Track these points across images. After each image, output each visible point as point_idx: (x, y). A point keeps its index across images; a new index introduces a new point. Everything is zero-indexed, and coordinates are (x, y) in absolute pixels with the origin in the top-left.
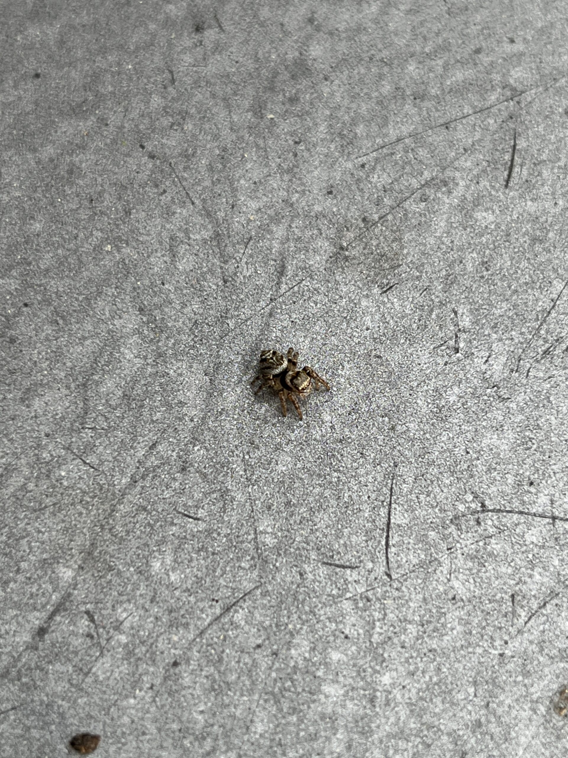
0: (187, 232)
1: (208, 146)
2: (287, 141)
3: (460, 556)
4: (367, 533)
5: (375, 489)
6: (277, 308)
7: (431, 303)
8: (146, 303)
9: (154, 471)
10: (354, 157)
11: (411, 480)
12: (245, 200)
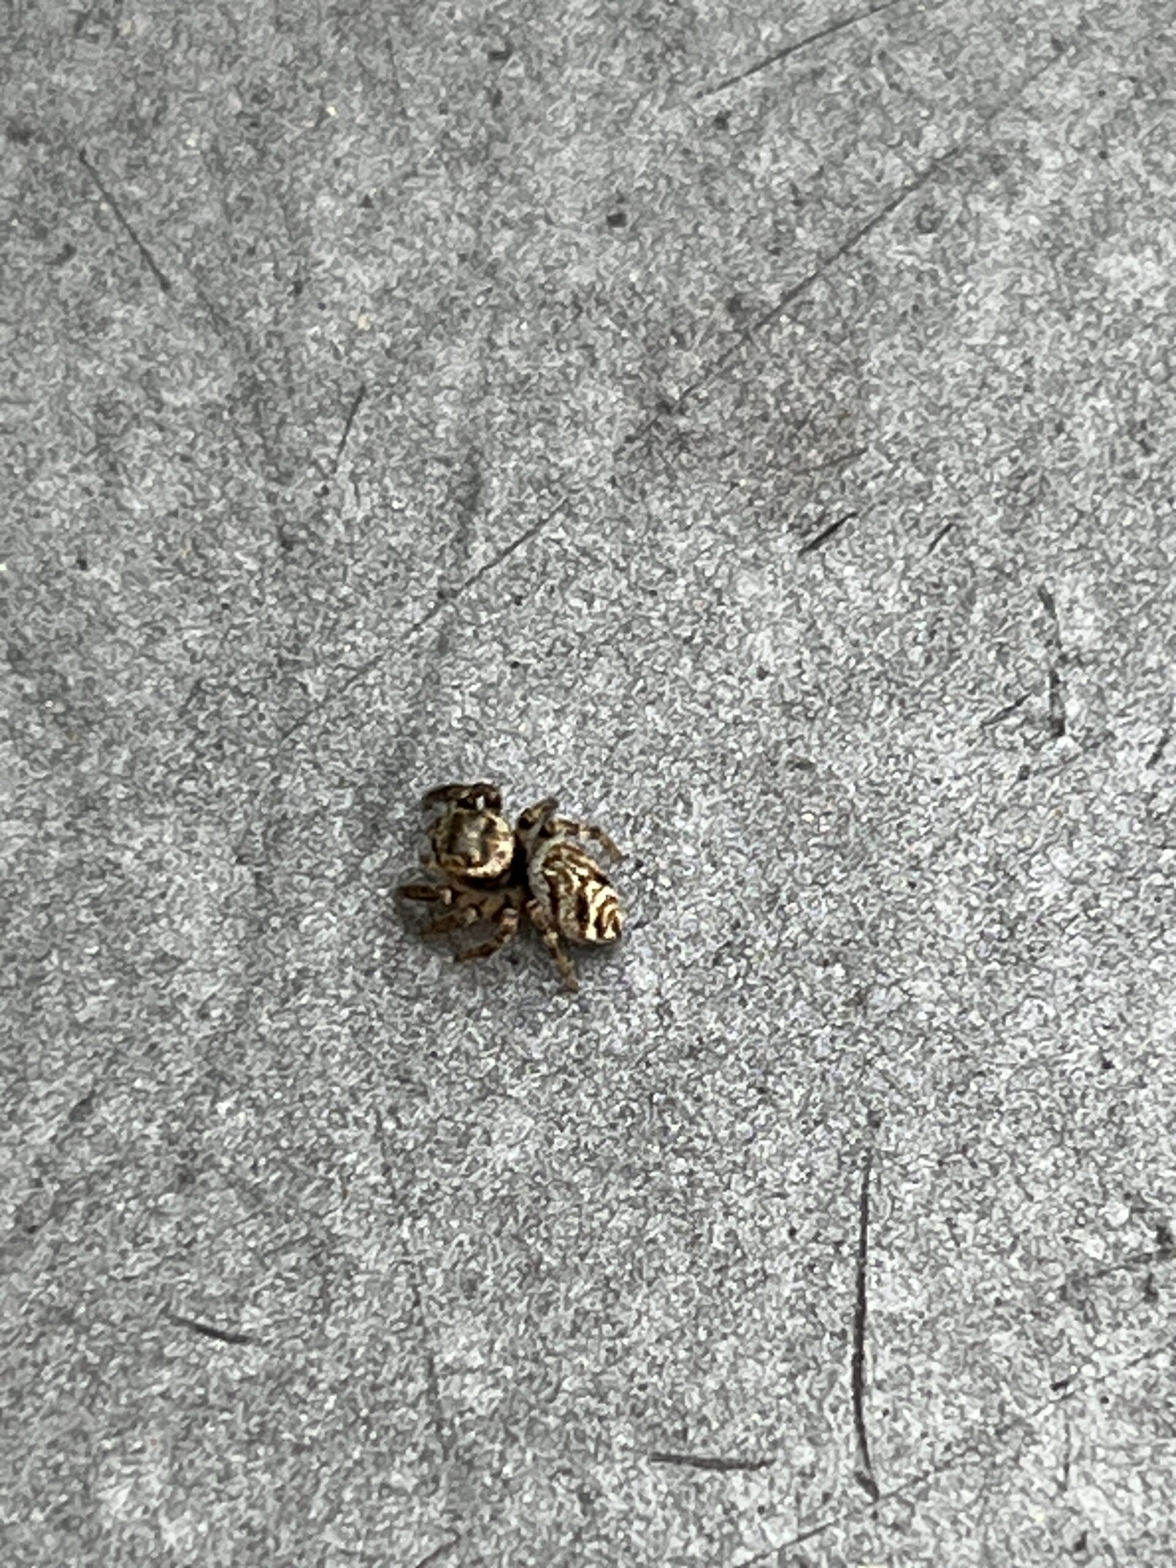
0: (149, 382)
1: (204, 86)
2: (464, 51)
3: (1094, 1406)
4: (790, 1350)
5: (811, 1202)
6: (462, 623)
7: (966, 572)
8: (29, 632)
9: (90, 1190)
10: (690, 91)
11: (925, 1168)
12: (336, 264)
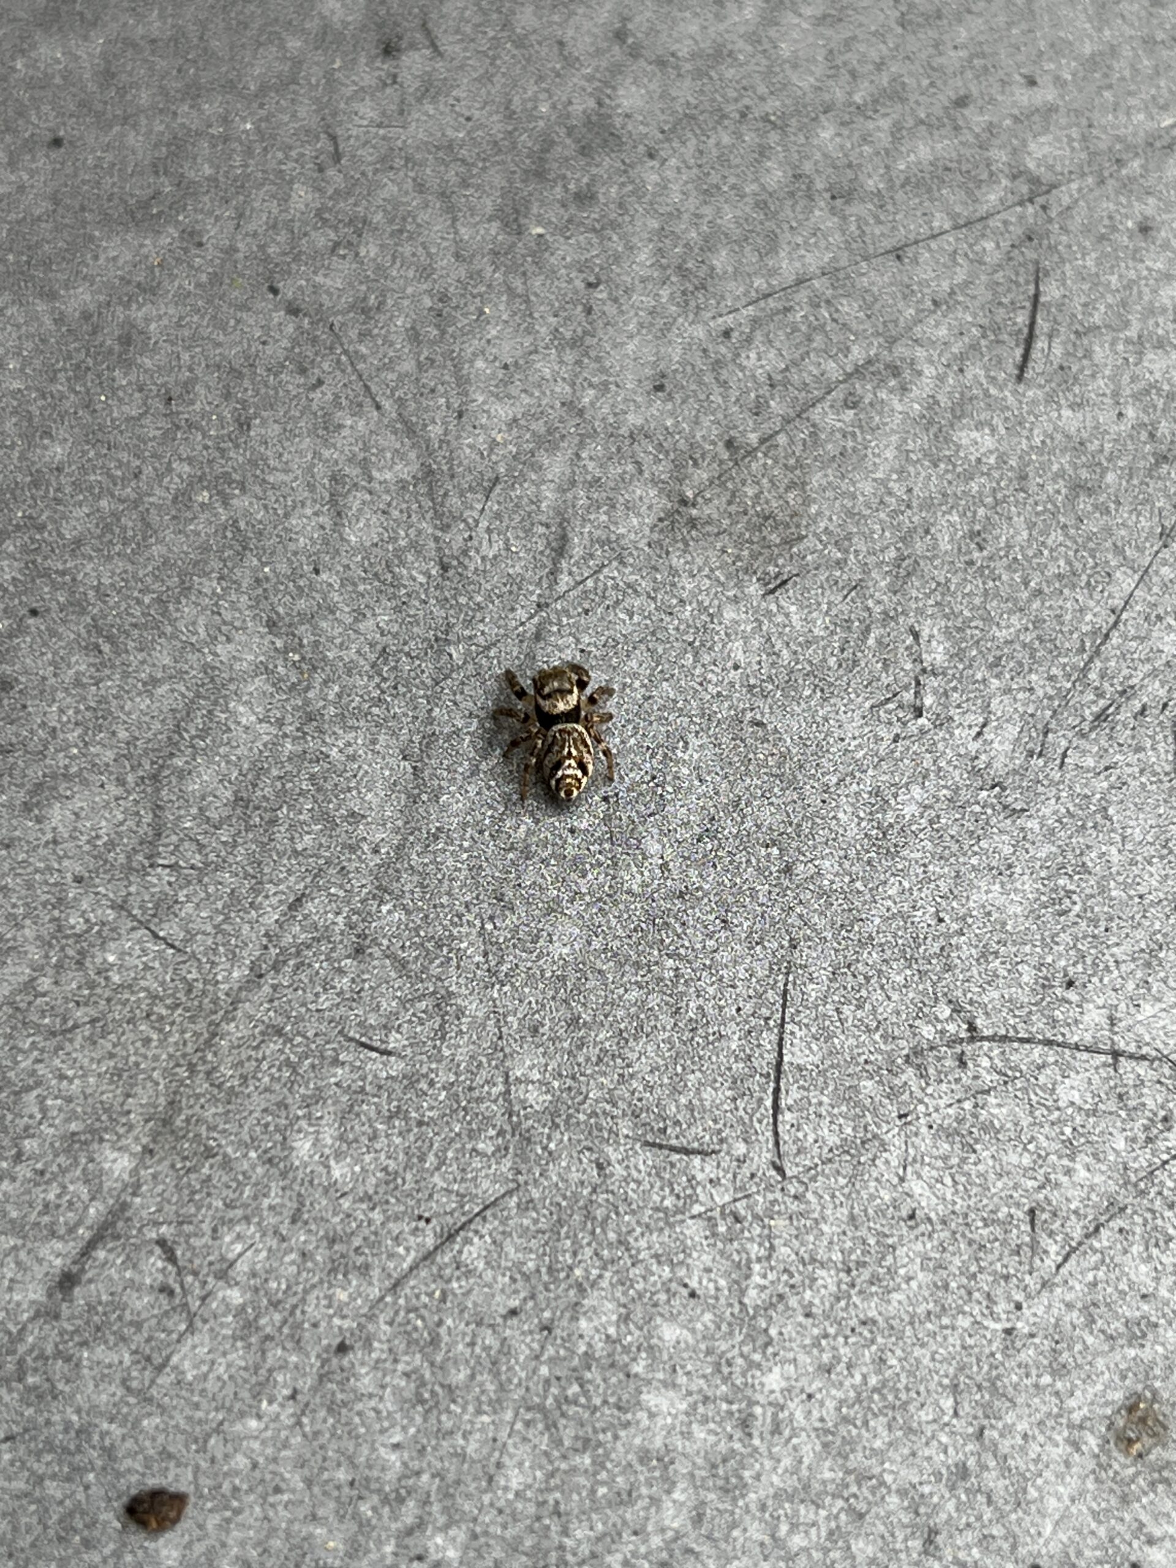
0: (365, 465)
1: (410, 290)
2: (570, 281)
3: (924, 1130)
4: (734, 1082)
5: (751, 992)
6: (551, 623)
7: (866, 615)
8: (281, 610)
9: (298, 953)
10: (710, 315)
11: (824, 975)
12: (484, 403)
